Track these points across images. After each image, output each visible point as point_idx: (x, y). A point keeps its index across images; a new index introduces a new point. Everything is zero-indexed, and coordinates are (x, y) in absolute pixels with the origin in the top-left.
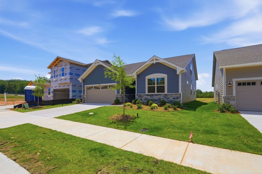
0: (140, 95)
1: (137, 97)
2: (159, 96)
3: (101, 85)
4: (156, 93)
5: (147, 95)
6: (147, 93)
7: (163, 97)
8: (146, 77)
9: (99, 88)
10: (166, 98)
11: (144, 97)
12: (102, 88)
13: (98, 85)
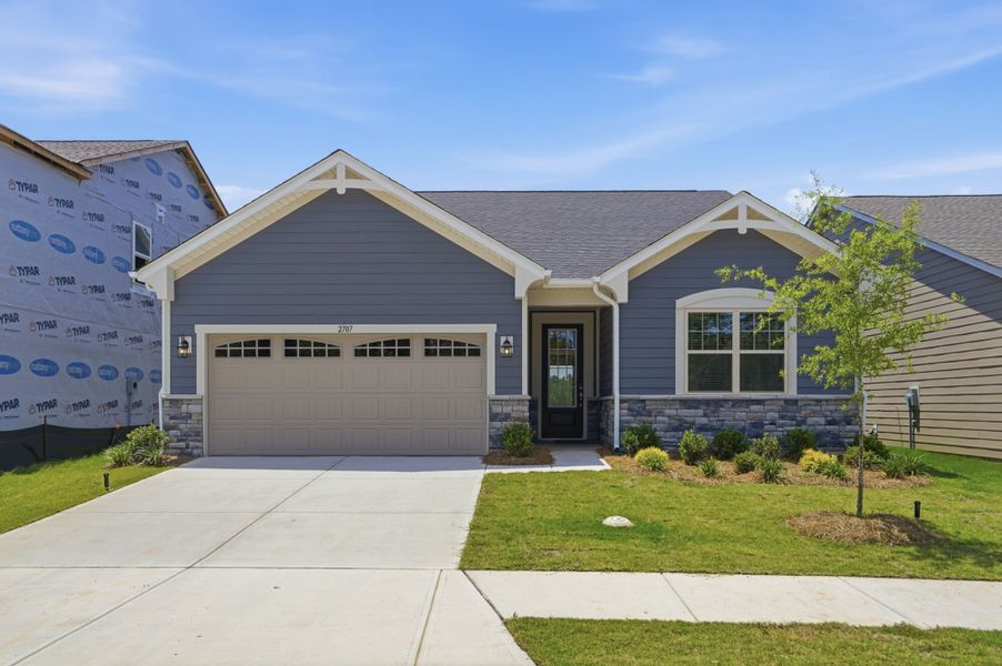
0: (643, 401)
1: (625, 411)
2: (753, 407)
3: (358, 329)
4: (736, 392)
5: (685, 403)
6: (682, 389)
7: (776, 415)
8: (680, 303)
9: (335, 353)
10: (793, 419)
11: (668, 412)
12: (360, 353)
13: (333, 329)
